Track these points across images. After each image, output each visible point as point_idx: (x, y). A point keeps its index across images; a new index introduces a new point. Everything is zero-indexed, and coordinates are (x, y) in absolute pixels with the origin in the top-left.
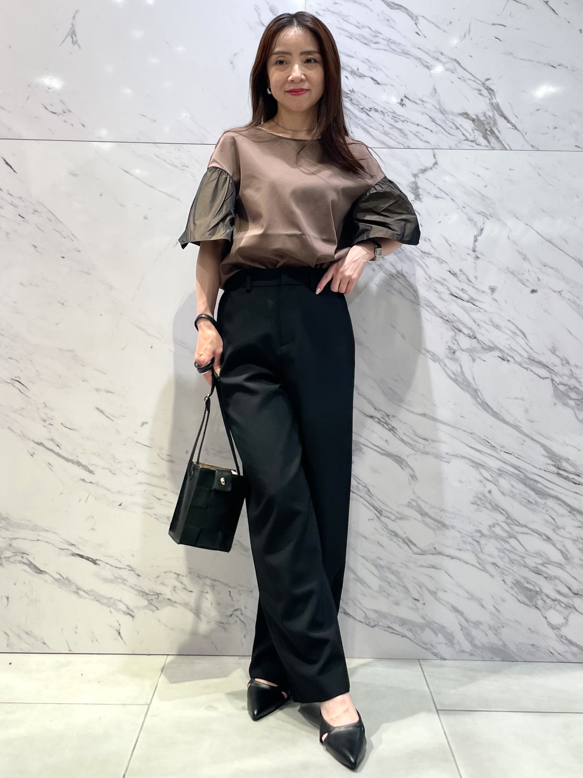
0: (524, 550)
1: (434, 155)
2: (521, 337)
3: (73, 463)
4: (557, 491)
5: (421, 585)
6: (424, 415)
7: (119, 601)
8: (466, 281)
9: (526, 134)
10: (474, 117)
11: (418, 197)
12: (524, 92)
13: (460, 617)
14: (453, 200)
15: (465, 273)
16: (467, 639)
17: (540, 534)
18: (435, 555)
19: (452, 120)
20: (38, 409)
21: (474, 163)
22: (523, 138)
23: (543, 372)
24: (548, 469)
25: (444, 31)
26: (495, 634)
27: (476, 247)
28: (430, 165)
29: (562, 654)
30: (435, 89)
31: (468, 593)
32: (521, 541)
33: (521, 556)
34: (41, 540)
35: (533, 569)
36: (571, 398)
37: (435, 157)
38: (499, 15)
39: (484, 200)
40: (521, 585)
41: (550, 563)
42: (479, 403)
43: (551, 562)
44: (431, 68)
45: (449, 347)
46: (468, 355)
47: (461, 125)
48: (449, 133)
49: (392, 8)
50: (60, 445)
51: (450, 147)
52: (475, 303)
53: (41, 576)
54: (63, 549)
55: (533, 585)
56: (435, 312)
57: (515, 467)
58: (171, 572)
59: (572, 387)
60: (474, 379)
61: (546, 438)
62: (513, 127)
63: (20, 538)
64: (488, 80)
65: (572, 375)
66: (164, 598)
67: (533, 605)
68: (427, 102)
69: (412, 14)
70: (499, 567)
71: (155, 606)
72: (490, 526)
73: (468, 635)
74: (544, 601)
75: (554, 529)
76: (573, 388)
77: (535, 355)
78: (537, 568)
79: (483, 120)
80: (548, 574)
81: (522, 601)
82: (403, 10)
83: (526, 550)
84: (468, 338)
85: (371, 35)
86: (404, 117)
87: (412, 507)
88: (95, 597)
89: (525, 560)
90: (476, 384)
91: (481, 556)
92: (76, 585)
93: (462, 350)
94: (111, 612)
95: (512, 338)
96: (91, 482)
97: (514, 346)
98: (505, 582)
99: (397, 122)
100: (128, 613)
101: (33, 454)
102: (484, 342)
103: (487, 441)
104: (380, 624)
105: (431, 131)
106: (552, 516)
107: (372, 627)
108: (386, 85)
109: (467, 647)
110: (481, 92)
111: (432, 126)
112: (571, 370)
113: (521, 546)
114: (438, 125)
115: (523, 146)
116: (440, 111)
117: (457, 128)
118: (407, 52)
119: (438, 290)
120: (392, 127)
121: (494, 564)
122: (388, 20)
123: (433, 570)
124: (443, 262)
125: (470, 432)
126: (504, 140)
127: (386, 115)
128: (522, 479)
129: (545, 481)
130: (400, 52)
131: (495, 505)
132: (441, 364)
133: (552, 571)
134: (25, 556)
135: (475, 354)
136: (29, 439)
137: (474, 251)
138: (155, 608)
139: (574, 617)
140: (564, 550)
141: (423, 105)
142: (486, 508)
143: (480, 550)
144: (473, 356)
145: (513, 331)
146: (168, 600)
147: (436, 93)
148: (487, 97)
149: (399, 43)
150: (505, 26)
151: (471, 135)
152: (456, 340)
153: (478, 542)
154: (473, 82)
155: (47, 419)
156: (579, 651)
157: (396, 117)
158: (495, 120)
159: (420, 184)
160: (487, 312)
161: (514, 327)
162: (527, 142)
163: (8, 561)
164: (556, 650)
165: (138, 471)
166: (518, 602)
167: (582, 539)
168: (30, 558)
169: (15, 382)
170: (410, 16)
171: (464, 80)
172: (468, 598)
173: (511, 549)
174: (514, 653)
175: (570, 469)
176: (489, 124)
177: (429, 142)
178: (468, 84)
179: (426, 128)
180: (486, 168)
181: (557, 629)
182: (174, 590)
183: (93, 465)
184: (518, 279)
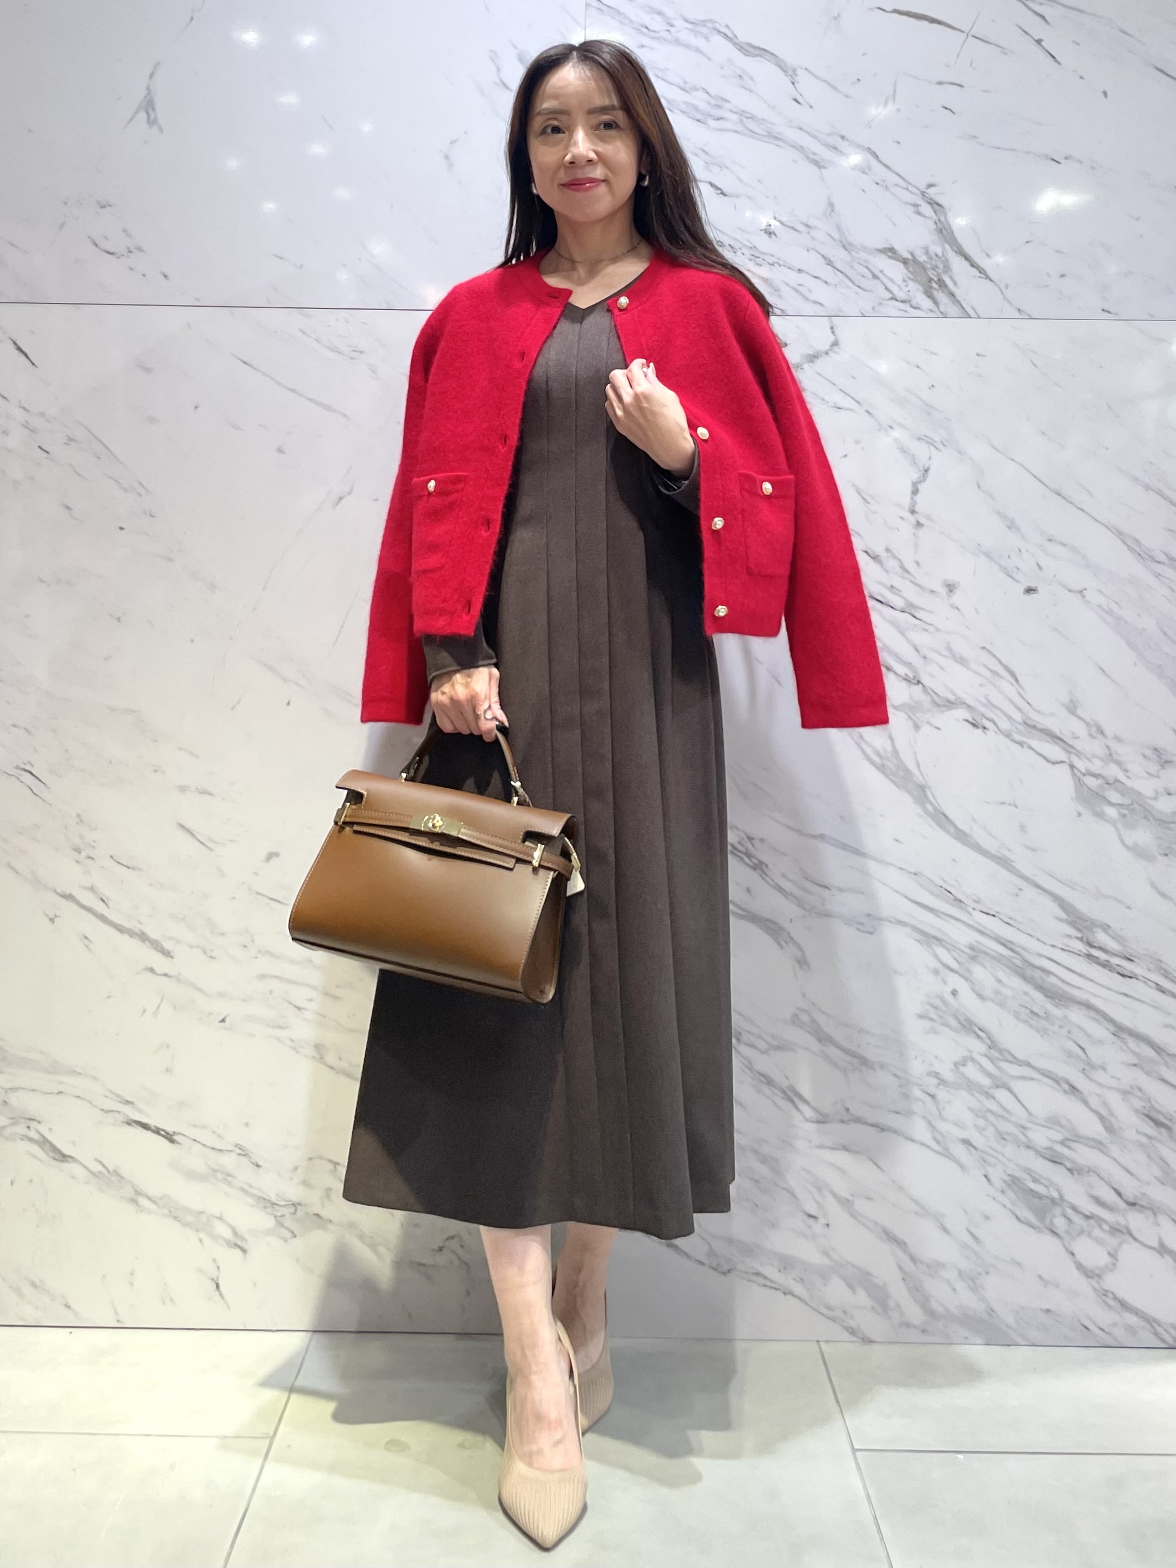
0: (1026, 1113)
1: (832, 328)
2: (1009, 681)
3: (131, 936)
4: (1088, 992)
5: (820, 1187)
6: (822, 837)
7: (217, 1218)
8: (899, 570)
9: (1007, 286)
10: (910, 257)
12: (1000, 208)
13: (899, 1252)
14: (870, 413)
15: (897, 554)
16: (915, 1300)
17: (1056, 1080)
18: (848, 1124)
19: (865, 260)
20: (66, 828)
21: (910, 343)
22: (1002, 296)
23: (1055, 751)
24: (1068, 946)
25: (847, 96)
26: (971, 1288)
27: (916, 504)
28: (824, 346)
29: (1107, 1329)
30: (831, 205)
31: (916, 1202)
32: (1017, 1092)
33: (1019, 1125)
34: (66, 1093)
35: (1045, 1151)
36: (1111, 804)
37: (833, 332)
38: (949, 66)
39: (929, 414)
40: (1021, 1185)
41: (1076, 1139)
42: (930, 812)
43: (1080, 1137)
44: (822, 164)
46: (907, 717)
47: (881, 271)
48: (858, 286)
49: (747, 53)
50: (108, 899)
51: (862, 313)
52: (916, 615)
53: (66, 1165)
54: (107, 1112)
55: (1045, 1186)
57: (1003, 941)
58: (321, 1158)
59: (1111, 781)
60: (918, 765)
61: (1062, 883)
62: (980, 275)
63: (24, 1089)
64: (931, 186)
65: (1111, 757)
66: (307, 1214)
67: (1046, 1228)
68: (816, 227)
69: (786, 64)
70: (975, 1148)
71: (287, 1228)
72: (956, 1064)
73: (917, 1290)
74: (1069, 1219)
75: (1084, 1069)
76: (1114, 782)
77: (1035, 717)
78: (1051, 1149)
79: (924, 261)
80: (1073, 1162)
81: (1023, 1219)
82: (769, 58)
83: (1030, 1114)
84: (904, 685)
85: (709, 103)
86: (773, 256)
87: (801, 1025)
88: (170, 1211)
89: (1029, 1133)
90: (922, 774)
91: (943, 1126)
92: (133, 1186)
94: (201, 1240)
95: (990, 682)
96: (166, 975)
97: (997, 699)
98: (988, 1180)
99: (761, 265)
100: (236, 1245)
101: (53, 917)
102: (936, 691)
103: (946, 890)
104: (740, 1267)
105: (826, 282)
106: (1080, 1043)
107: (724, 1274)
108: (737, 196)
109: (915, 1314)
110: (919, 208)
111: (826, 272)
112: (1108, 747)
113: (1018, 1104)
115: (1001, 311)
116: (841, 244)
117: (875, 277)
118: (776, 135)
121: (966, 1142)
122: (740, 76)
123: (844, 1152)
125: (914, 871)
126: (965, 299)
127: (739, 253)
128: (1019, 967)
129: (1062, 969)
130: (763, 135)
131: (966, 1020)
132: (854, 736)
133: (1084, 1155)
134: (33, 1124)
135: (919, 714)
136: (47, 887)
137: (913, 512)
138: (288, 1235)
139: (1130, 1253)
140: (1104, 1112)
141: (808, 233)
142: (947, 1025)
143: (938, 1113)
144: (916, 720)
145: (991, 667)
146: (314, 1217)
147: (833, 210)
148: (929, 218)
149: (763, 119)
150: (961, 86)
151: (900, 289)
153: (933, 1097)
154: (905, 191)
155: (81, 846)
156: (1143, 1324)
157: (757, 255)
158: (947, 260)
160: (941, 631)
161: (997, 663)
162: (1010, 303)
164: (1094, 1323)
165: (260, 951)
166: (1016, 1221)
167: (1140, 1090)
168: (44, 1130)
169: (23, 773)
170: (781, 69)
171: (886, 187)
172: (916, 1213)
173: (1000, 1111)
174: (1011, 1328)
175: (1113, 945)
176: (935, 268)
177: (820, 302)
178: (893, 194)
179: (815, 277)
180: (931, 353)
181: (1096, 1278)
182: (328, 1196)
183: (171, 938)
184: (1000, 566)
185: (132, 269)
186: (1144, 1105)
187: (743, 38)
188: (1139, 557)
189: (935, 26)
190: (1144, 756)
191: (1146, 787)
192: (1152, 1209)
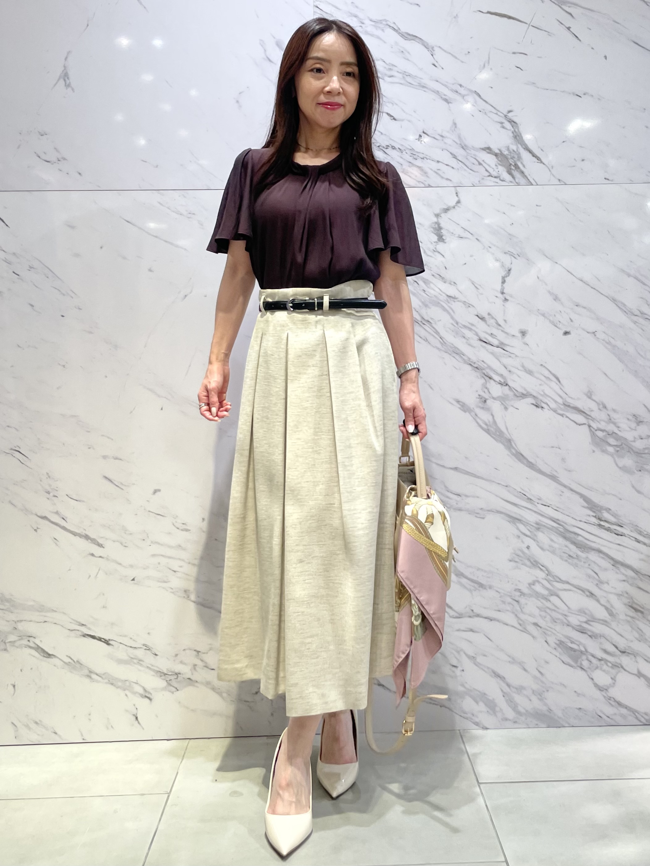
0: (567, 608)
1: (457, 193)
2: (555, 382)
3: (80, 537)
4: (599, 544)
5: (458, 651)
6: (456, 469)
7: (135, 683)
8: (496, 325)
9: (552, 167)
10: (497, 151)
11: (441, 238)
12: (548, 123)
13: (501, 682)
14: (478, 240)
15: (494, 316)
16: (510, 706)
17: (582, 590)
18: (472, 618)
19: (474, 155)
20: (41, 481)
21: (499, 200)
22: (549, 173)
23: (580, 418)
24: (588, 520)
25: (462, 62)
26: (539, 699)
27: (504, 288)
28: (452, 203)
29: (610, 716)
30: (455, 124)
31: (509, 656)
32: (562, 598)
33: (563, 614)
34: (48, 622)
35: (577, 627)
36: (610, 445)
37: (457, 196)
38: (519, 43)
39: (511, 239)
40: (565, 645)
41: (592, 620)
42: (514, 453)
43: (595, 619)
44: (449, 101)
45: (479, 395)
46: (500, 403)
47: (483, 161)
48: (471, 170)
49: (406, 38)
50: (66, 518)
51: (473, 185)
52: (505, 348)
53: (50, 659)
54: (72, 630)
55: (578, 645)
56: (464, 359)
57: (554, 520)
58: (190, 649)
59: (610, 433)
60: (507, 429)
61: (585, 488)
62: (537, 161)
63: (25, 621)
64: (510, 112)
65: (610, 420)
66: (184, 678)
67: (578, 666)
68: (446, 137)
69: (428, 44)
70: (541, 627)
71: (174, 687)
72: (529, 584)
73: (512, 702)
74: (590, 662)
75: (597, 584)
76: (612, 434)
77: (570, 401)
78: (580, 626)
79: (507, 154)
80: (592, 632)
81: (566, 663)
82: (418, 41)
83: (569, 608)
84: (499, 386)
85: (385, 68)
86: (423, 154)
88: (109, 681)
89: (569, 618)
90: (509, 433)
91: (523, 617)
92: (88, 669)
93: (493, 398)
94: (126, 695)
95: (546, 384)
96: (100, 557)
97: (548, 391)
98: (547, 643)
99: (416, 159)
100: (146, 696)
101: (36, 529)
102: (516, 389)
103: (523, 494)
105: (453, 168)
106: (594, 570)
108: (402, 120)
109: (510, 714)
110: (504, 124)
111: (453, 162)
112: (609, 415)
113: (563, 603)
114: (460, 161)
115: (549, 181)
116: (460, 146)
117: (480, 164)
118: (424, 85)
119: (466, 337)
120: (411, 165)
121: (536, 624)
122: (402, 52)
123: (471, 633)
124: (470, 306)
125: (506, 485)
126: (529, 175)
127: (404, 153)
128: (562, 532)
129: (587, 534)
130: (416, 85)
131: (534, 561)
132: (472, 414)
133: (597, 628)
134: (31, 639)
135: (506, 402)
136: (32, 513)
137: (503, 293)
139: (622, 677)
140: (608, 606)
141: (443, 140)
142: (524, 564)
143: (520, 609)
144: (505, 404)
145: (546, 376)
146: (188, 680)
147: (456, 127)
148: (509, 130)
149: (415, 76)
150: (526, 54)
151: (494, 170)
152: (486, 388)
153: (518, 601)
154: (495, 114)
155: (50, 490)
156: (629, 713)
157: (414, 154)
158: (519, 153)
159: (442, 225)
160: (518, 357)
161: (548, 372)
162: (554, 176)
163: (14, 646)
164: (604, 713)
165: (152, 542)
166: (563, 664)
167: (627, 593)
168: (37, 641)
169: (15, 452)
170: (425, 47)
171: (485, 113)
172: (509, 662)
173: (553, 608)
174: (560, 718)
175: (612, 519)
176: (513, 158)
177: (450, 179)
178: (489, 117)
179: (447, 165)
180: (512, 205)
181: (605, 691)
182: (195, 669)
183: (102, 537)
184: (550, 320)
185: (61, 170)
186: (629, 601)
187: (403, 29)
188: (625, 313)
189: (511, 20)
190: (628, 419)
191: (629, 436)
192: (634, 654)
